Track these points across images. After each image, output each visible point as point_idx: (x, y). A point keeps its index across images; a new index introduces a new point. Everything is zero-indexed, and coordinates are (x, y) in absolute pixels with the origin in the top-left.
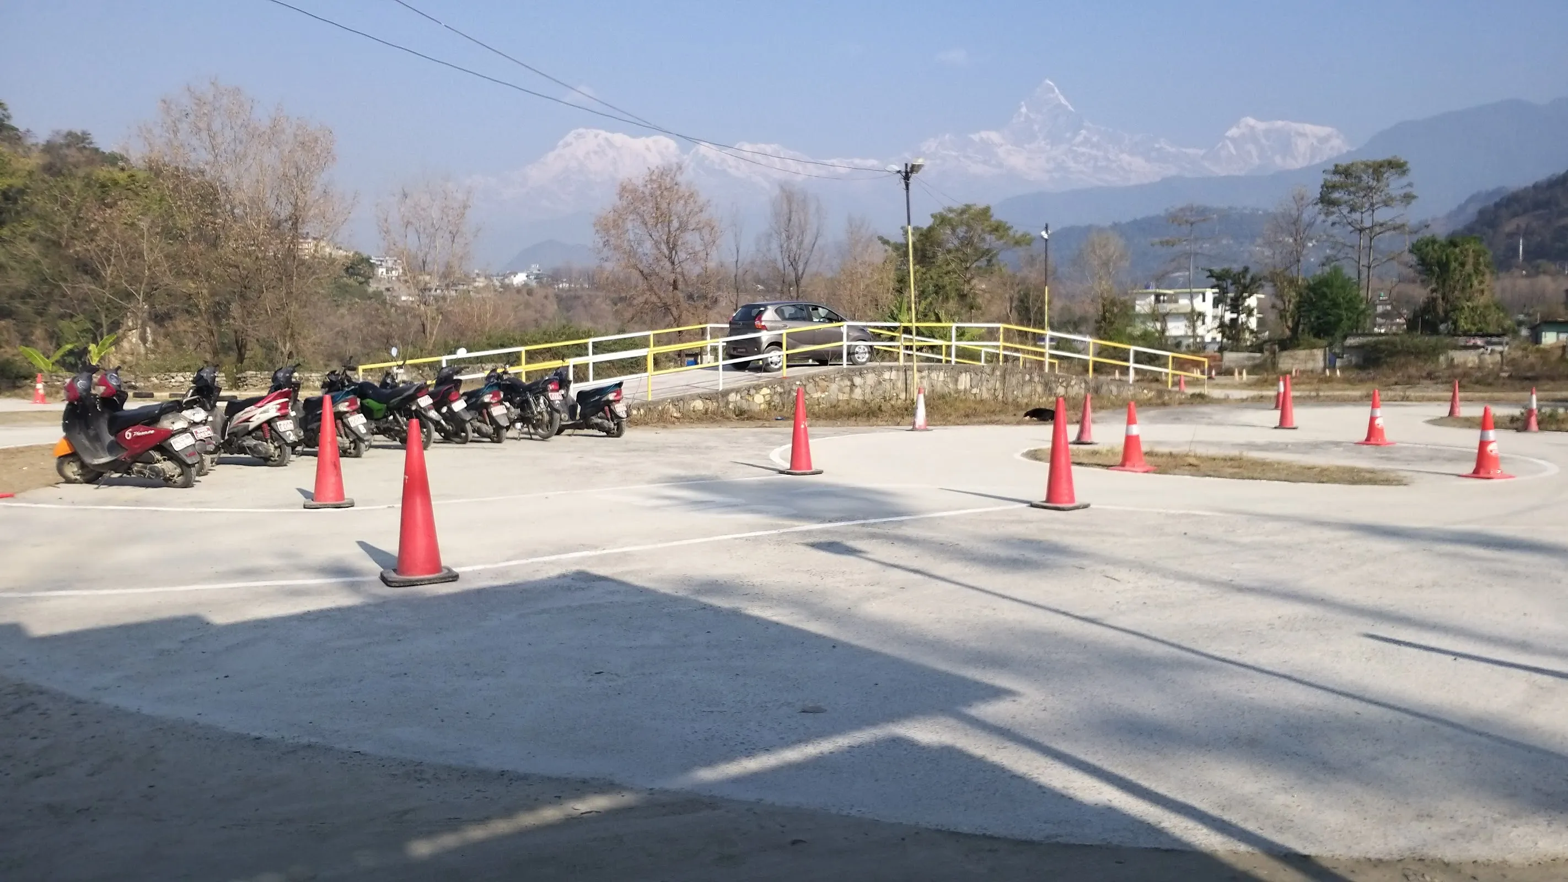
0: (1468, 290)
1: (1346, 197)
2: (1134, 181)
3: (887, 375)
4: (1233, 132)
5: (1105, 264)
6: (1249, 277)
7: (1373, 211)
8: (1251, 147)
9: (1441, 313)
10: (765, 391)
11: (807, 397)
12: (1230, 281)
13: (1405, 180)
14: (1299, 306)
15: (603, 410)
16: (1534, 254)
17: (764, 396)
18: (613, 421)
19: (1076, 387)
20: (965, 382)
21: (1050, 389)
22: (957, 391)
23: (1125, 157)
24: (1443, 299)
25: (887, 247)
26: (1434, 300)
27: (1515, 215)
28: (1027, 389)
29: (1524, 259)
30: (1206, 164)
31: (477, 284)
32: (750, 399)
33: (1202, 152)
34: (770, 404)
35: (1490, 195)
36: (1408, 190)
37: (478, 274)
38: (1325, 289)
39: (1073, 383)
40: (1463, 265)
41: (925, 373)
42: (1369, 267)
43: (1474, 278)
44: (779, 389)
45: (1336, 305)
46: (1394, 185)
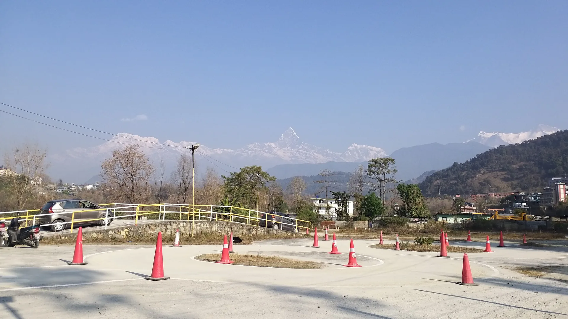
0: (415, 202)
1: (376, 170)
2: (318, 162)
3: (182, 225)
4: (350, 148)
5: (299, 188)
6: (345, 195)
7: (385, 175)
8: (355, 153)
9: (407, 210)
10: (126, 230)
11: (146, 233)
12: (339, 196)
13: (394, 165)
14: (361, 206)
15: (29, 236)
16: (443, 192)
17: (125, 232)
18: (33, 241)
19: (260, 231)
20: (215, 228)
21: (250, 231)
22: (212, 231)
23: (315, 154)
24: (407, 205)
25: (225, 179)
26: (404, 205)
27: (437, 179)
28: (241, 231)
29: (440, 194)
30: (342, 158)
31: (72, 188)
32: (119, 233)
33: (340, 154)
34: (128, 235)
35: (429, 172)
36: (395, 168)
37: (73, 184)
38: (370, 200)
39: (259, 229)
40: (413, 194)
41: (198, 224)
42: (384, 193)
43: (416, 198)
44: (133, 229)
45: (373, 206)
46: (391, 166)
